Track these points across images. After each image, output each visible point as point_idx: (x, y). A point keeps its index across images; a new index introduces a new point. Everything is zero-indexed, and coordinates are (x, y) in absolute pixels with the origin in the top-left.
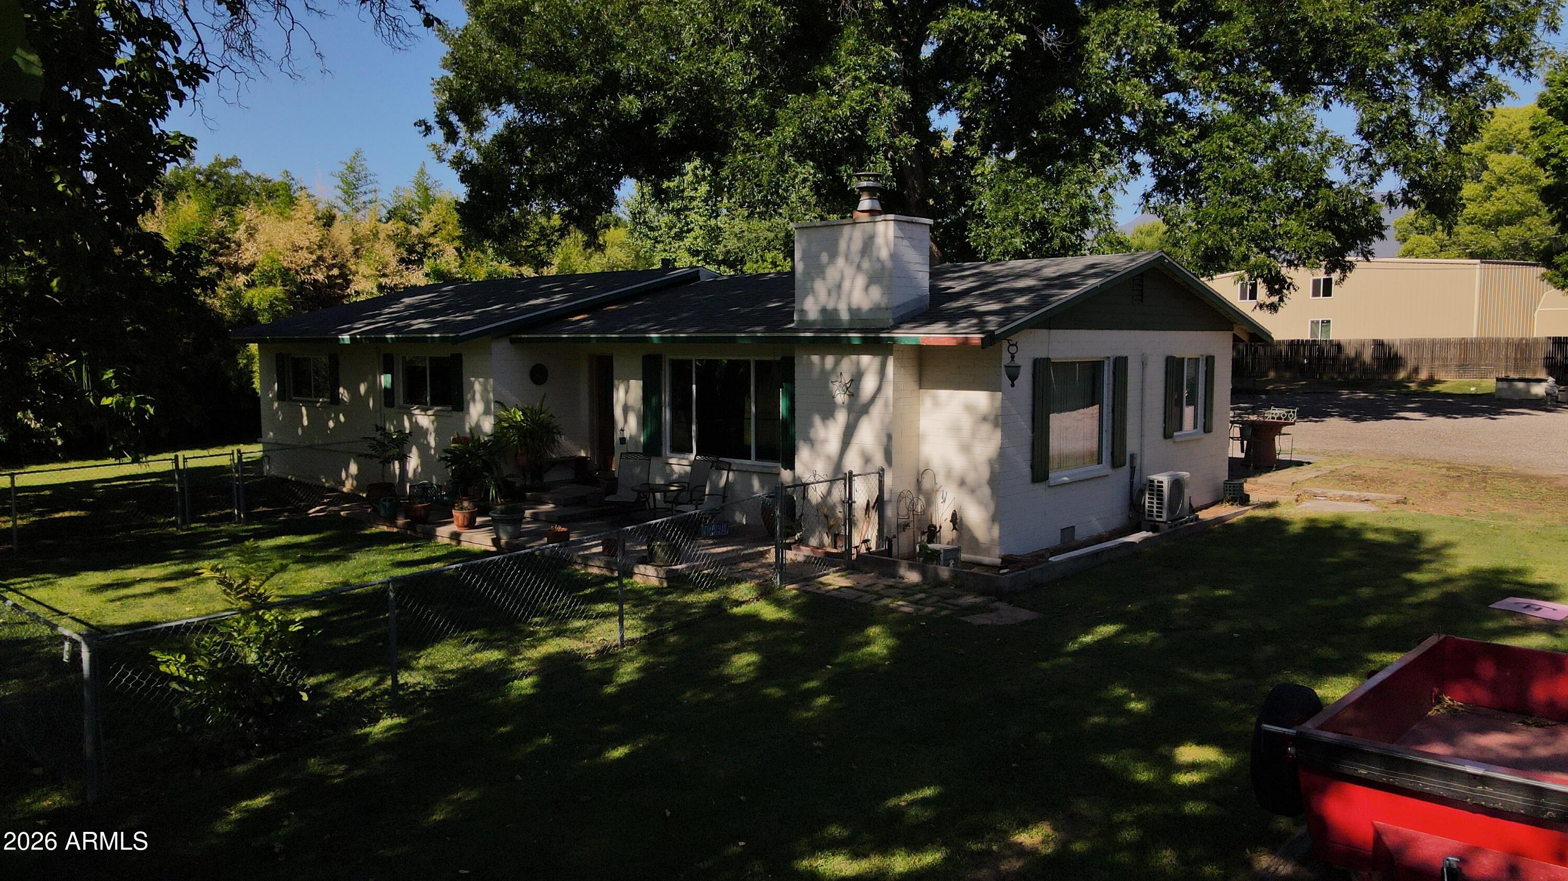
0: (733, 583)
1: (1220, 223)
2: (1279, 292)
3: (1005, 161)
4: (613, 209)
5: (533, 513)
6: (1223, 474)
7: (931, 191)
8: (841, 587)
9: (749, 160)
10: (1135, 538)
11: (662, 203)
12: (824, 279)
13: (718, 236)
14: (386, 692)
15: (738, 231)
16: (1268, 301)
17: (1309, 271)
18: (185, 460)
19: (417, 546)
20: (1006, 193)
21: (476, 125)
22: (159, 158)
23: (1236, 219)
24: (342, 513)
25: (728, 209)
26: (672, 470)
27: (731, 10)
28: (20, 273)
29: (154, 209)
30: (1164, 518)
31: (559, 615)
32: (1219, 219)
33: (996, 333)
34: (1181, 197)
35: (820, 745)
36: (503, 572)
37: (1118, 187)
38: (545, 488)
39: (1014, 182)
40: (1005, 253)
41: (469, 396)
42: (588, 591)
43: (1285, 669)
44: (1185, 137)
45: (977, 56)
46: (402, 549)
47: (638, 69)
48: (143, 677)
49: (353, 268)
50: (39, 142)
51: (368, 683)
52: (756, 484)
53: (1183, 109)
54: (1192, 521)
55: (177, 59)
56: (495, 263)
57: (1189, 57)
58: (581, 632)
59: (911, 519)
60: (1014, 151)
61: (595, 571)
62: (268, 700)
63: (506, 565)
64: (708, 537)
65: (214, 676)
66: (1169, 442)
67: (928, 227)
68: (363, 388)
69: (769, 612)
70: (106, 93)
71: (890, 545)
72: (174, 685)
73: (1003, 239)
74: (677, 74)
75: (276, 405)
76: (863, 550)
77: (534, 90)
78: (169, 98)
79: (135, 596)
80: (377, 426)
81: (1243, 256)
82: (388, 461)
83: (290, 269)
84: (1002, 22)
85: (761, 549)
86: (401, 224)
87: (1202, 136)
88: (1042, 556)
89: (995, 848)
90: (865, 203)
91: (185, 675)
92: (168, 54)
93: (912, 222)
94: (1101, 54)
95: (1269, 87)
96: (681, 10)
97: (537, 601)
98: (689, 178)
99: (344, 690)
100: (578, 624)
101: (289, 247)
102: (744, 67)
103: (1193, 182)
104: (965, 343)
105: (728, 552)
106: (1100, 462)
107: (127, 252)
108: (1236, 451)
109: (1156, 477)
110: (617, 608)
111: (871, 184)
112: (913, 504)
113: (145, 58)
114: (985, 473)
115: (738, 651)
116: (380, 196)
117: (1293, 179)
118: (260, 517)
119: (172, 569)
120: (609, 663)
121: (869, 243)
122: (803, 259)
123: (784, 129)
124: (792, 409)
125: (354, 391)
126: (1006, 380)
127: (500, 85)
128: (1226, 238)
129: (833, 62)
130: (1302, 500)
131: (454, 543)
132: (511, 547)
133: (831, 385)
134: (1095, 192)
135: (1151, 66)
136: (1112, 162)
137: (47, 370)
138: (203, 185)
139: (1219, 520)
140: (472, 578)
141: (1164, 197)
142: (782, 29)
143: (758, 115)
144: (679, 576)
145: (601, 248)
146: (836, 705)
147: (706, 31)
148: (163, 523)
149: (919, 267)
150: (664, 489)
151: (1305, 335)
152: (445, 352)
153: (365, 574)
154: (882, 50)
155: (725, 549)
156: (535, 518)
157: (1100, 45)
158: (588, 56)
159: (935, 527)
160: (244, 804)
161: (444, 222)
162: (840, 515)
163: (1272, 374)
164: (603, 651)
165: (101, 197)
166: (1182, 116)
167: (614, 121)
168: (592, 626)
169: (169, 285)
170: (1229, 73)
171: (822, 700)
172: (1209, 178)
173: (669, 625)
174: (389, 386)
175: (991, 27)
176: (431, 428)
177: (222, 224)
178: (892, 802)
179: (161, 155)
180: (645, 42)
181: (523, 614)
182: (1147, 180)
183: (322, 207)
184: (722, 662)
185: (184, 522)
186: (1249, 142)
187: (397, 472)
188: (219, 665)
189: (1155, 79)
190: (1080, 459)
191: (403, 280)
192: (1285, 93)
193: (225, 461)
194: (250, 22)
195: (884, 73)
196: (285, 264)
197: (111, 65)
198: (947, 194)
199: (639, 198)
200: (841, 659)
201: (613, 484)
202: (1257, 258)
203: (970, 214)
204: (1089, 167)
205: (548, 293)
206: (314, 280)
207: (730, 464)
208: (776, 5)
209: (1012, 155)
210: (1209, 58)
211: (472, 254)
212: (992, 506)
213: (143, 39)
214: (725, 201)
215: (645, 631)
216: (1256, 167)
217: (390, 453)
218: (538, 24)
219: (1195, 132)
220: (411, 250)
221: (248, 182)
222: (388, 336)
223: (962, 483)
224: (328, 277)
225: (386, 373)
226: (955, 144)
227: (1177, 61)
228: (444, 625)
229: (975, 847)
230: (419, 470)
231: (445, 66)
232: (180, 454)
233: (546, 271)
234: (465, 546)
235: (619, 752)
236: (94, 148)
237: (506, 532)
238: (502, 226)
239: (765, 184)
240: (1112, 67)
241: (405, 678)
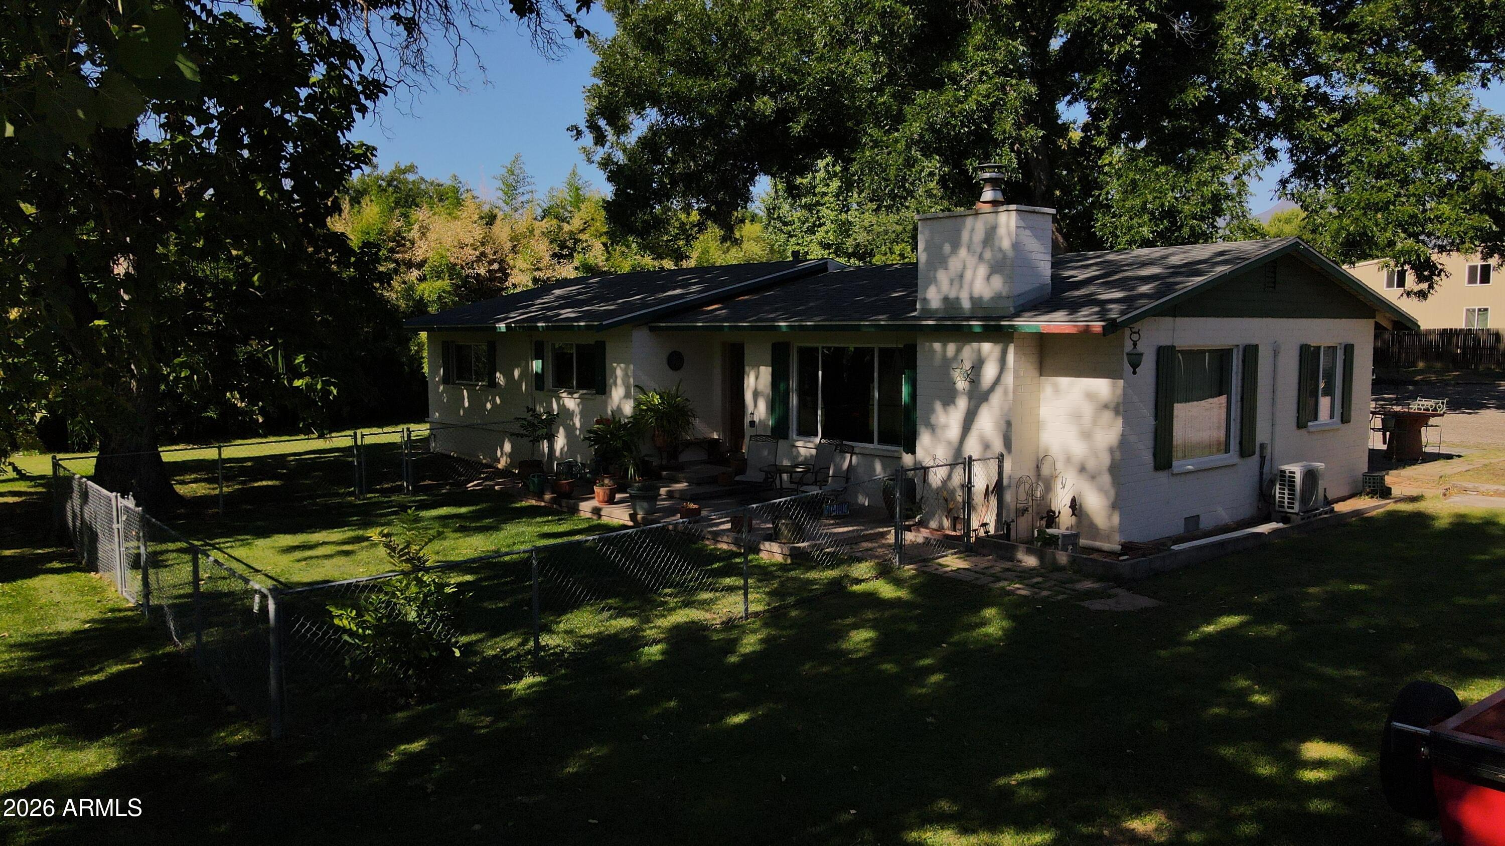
0: (853, 562)
1: (1363, 208)
2: (1429, 279)
3: (1133, 150)
4: (749, 205)
5: (669, 491)
6: (1363, 466)
7: (1058, 183)
8: (959, 569)
9: (877, 155)
10: (1264, 528)
11: (794, 198)
12: (946, 269)
13: (849, 230)
14: (529, 652)
15: (867, 225)
16: (1417, 288)
17: (1462, 257)
18: (363, 436)
19: (561, 520)
20: (1134, 182)
21: (622, 129)
22: (346, 165)
23: (1381, 204)
24: (496, 488)
25: (858, 204)
26: (798, 452)
27: (861, 12)
28: (230, 270)
29: (340, 211)
30: (1296, 510)
31: (688, 587)
32: (1362, 204)
33: (1118, 320)
34: (1321, 182)
35: (933, 720)
36: (637, 543)
37: (1253, 174)
38: (680, 468)
39: (1143, 171)
40: (1130, 243)
41: (611, 381)
42: (715, 566)
43: (1426, 668)
44: (1327, 121)
45: (1105, 47)
46: (548, 521)
47: (772, 71)
48: (319, 629)
49: (511, 263)
50: (246, 153)
51: (513, 643)
52: (878, 467)
53: (1325, 92)
54: (1326, 513)
55: (361, 76)
56: (638, 257)
57: (1332, 38)
58: (709, 604)
59: (1030, 504)
60: (1145, 140)
61: (725, 547)
62: (425, 654)
63: (639, 538)
64: (830, 517)
65: (380, 630)
66: (1303, 432)
67: (1050, 218)
68: (516, 373)
69: (886, 590)
70: (301, 108)
71: (1009, 529)
72: (346, 637)
73: (1130, 228)
74: (809, 75)
75: (441, 388)
76: (982, 533)
77: (676, 94)
78: (354, 111)
79: (317, 557)
80: (528, 407)
81: (1389, 242)
82: (537, 440)
83: (456, 264)
84: (1132, 11)
85: (881, 530)
86: (555, 222)
87: (1344, 119)
88: (1164, 544)
89: (1106, 832)
90: (988, 194)
91: (355, 629)
92: (353, 73)
93: (1034, 212)
94: (1236, 40)
95: (1420, 67)
96: (813, 13)
97: (667, 573)
98: (821, 174)
99: (493, 648)
100: (706, 596)
101: (456, 244)
102: (874, 66)
103: (1334, 167)
104: (1087, 329)
105: (849, 532)
106: (1227, 450)
107: (317, 251)
108: (1377, 442)
109: (1288, 468)
110: (742, 582)
111: (994, 175)
112: (1033, 489)
113: (334, 76)
114: (1106, 460)
115: (856, 626)
116: (536, 196)
117: (1446, 160)
118: (426, 490)
119: (351, 534)
120: (735, 633)
121: (991, 233)
122: (926, 249)
123: (911, 125)
124: (913, 395)
125: (509, 376)
126: (1128, 368)
127: (646, 90)
128: (1370, 224)
129: (961, 58)
130: (1451, 495)
131: (595, 517)
132: (646, 522)
133: (952, 372)
134: (1229, 179)
135: (1290, 50)
136: (1246, 148)
137: (251, 356)
138: (385, 190)
139: (1357, 513)
140: (607, 549)
141: (1303, 183)
142: (910, 27)
143: (886, 112)
144: (802, 553)
145: (737, 242)
146: (951, 683)
147: (837, 32)
148: (343, 493)
149: (1040, 256)
150: (790, 470)
151: (1459, 323)
152: (590, 339)
153: (514, 543)
154: (1009, 44)
155: (846, 529)
156: (670, 495)
157: (1236, 31)
158: (726, 61)
159: (1054, 513)
160: (403, 747)
161: (593, 219)
162: (960, 499)
163: (1421, 365)
164: (728, 623)
165: (297, 201)
166: (1324, 100)
167: (750, 121)
168: (717, 599)
169: (351, 278)
170: (1376, 53)
171: (936, 678)
172: (1352, 163)
173: (791, 600)
174: (539, 371)
175: (1121, 17)
176: (577, 410)
177: (399, 224)
178: (1002, 781)
179: (348, 163)
180: (779, 46)
181: (654, 585)
182: (1285, 166)
183: (486, 208)
184: (841, 637)
185: (361, 493)
186: (1397, 125)
187: (546, 450)
188: (384, 621)
189: (1295, 63)
190: (1209, 448)
191: (555, 273)
192: (1438, 73)
193: (396, 438)
194: (423, 40)
195: (1011, 67)
196: (452, 260)
197: (305, 83)
198: (1075, 184)
199: (773, 195)
200: (956, 638)
201: (742, 465)
202: (1403, 243)
203: (1098, 204)
204: (1221, 154)
205: (685, 285)
206: (477, 274)
207: (853, 447)
208: (905, 4)
209: (1143, 144)
210: (1354, 39)
211: (618, 248)
212: (1112, 492)
213: (332, 59)
214: (856, 195)
215: (769, 604)
216: (1405, 149)
217: (540, 432)
218: (680, 33)
219: (1337, 115)
220: (563, 246)
221: (423, 187)
222: (539, 325)
223: (1082, 469)
224: (489, 271)
225: (537, 358)
226: (1082, 134)
227: (1318, 44)
228: (581, 593)
229: (1086, 830)
230: (566, 449)
231: (595, 75)
232: (359, 432)
233: (685, 264)
234: (605, 520)
235: (739, 719)
236: (292, 159)
237: (642, 508)
238: (645, 222)
239: (893, 178)
240: (1249, 53)
241: (546, 640)
